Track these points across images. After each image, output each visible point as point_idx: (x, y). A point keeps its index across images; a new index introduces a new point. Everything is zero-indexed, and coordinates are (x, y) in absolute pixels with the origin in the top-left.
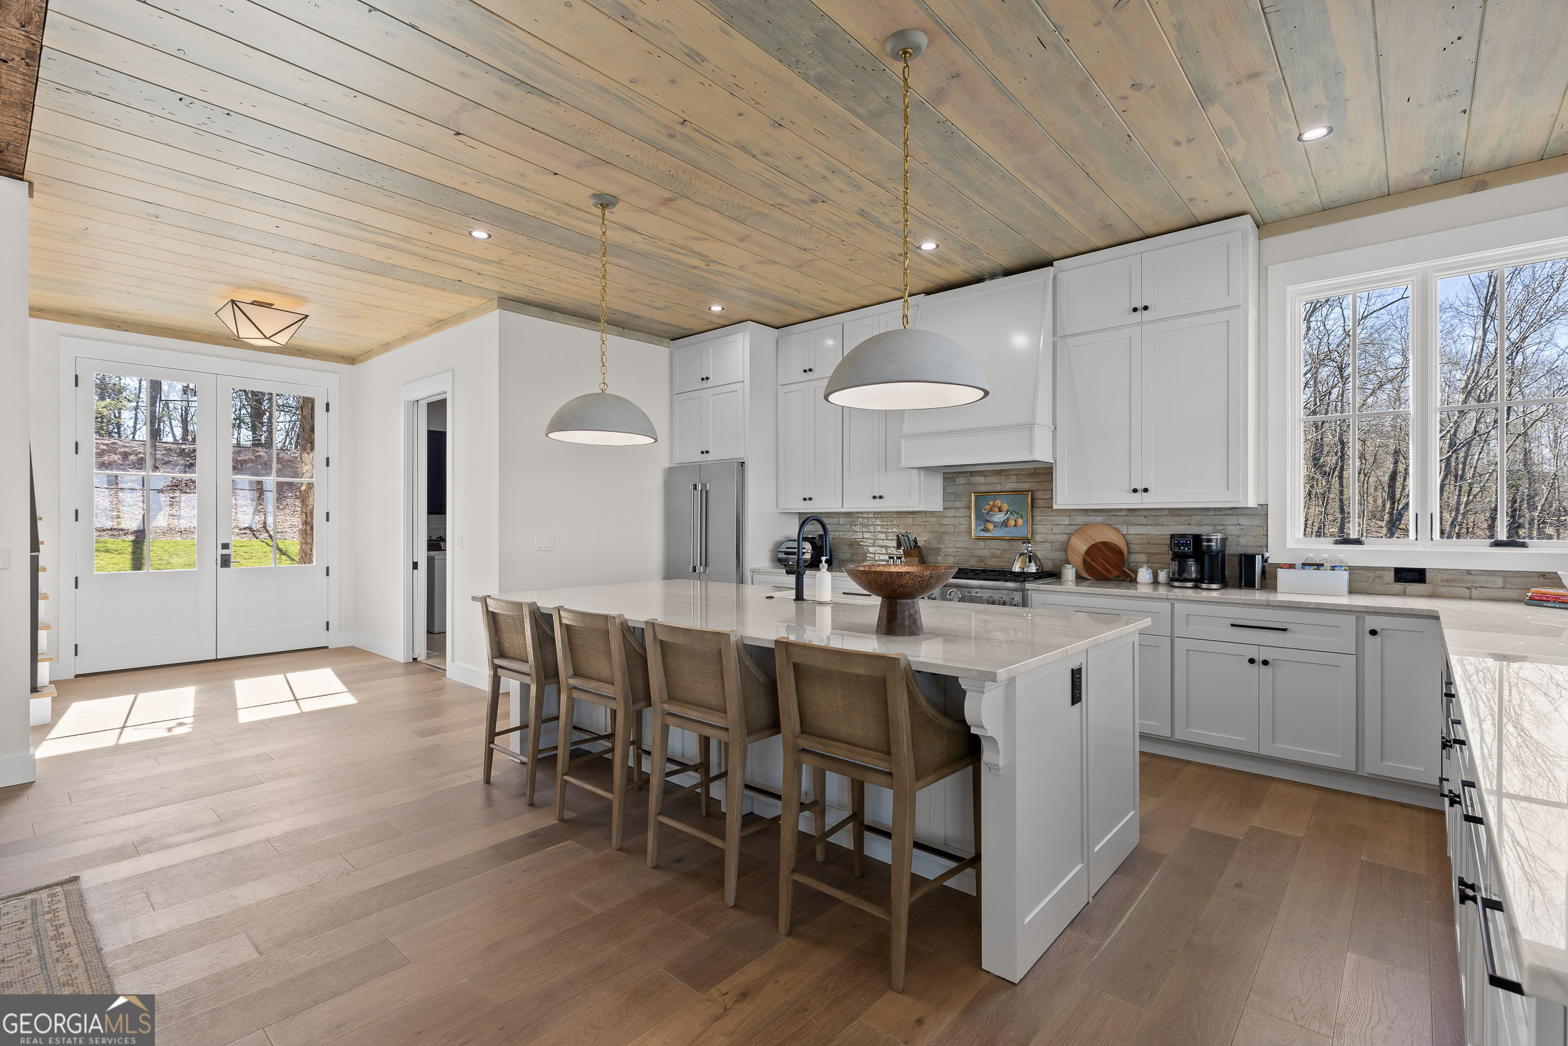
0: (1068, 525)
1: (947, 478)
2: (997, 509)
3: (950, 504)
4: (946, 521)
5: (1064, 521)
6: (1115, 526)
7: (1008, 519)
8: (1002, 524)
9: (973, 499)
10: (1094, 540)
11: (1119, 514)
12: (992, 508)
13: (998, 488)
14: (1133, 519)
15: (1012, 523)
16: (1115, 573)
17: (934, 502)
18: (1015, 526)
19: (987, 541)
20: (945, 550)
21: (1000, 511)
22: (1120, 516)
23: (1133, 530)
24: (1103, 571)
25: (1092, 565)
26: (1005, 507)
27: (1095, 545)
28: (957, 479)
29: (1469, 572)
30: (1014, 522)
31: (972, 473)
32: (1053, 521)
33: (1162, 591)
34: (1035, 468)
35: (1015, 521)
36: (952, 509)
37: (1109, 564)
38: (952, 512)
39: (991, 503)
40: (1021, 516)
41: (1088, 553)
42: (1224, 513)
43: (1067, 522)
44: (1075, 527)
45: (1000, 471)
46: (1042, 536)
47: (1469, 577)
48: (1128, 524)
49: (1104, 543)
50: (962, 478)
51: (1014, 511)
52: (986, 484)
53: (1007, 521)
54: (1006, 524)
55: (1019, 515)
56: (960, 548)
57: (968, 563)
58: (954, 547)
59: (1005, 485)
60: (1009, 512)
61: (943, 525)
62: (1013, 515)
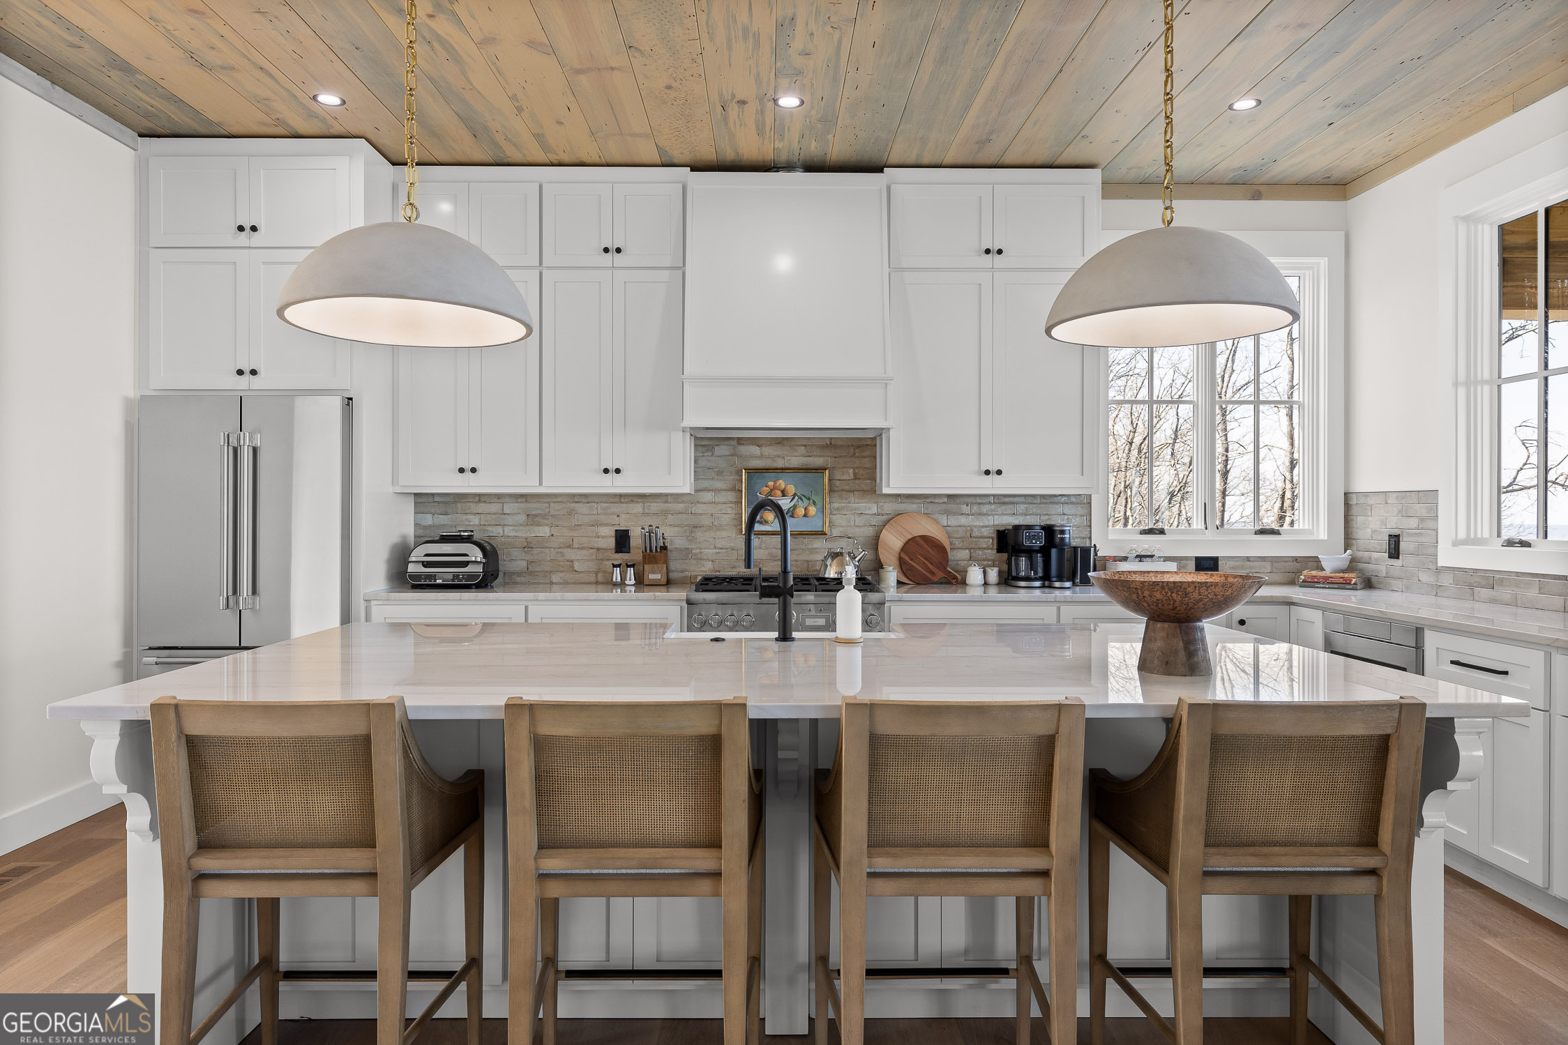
0: (875, 514)
1: (700, 445)
2: (779, 493)
3: (705, 484)
4: (700, 509)
5: (870, 508)
6: (932, 516)
7: (795, 507)
8: (787, 513)
9: (744, 477)
10: (911, 534)
11: (937, 501)
12: (771, 490)
13: (780, 463)
14: (953, 507)
15: (801, 511)
16: (940, 575)
17: (681, 480)
18: (805, 515)
19: (764, 537)
20: (698, 551)
21: (784, 495)
22: (938, 503)
23: (953, 521)
24: (924, 572)
25: (912, 566)
26: (791, 489)
27: (913, 539)
28: (716, 448)
29: (1248, 559)
30: (803, 510)
31: (740, 441)
32: (855, 509)
33: (993, 593)
34: (831, 439)
35: (806, 509)
36: (709, 490)
37: (931, 564)
38: (708, 496)
39: (771, 484)
40: (814, 503)
41: (904, 549)
42: (1049, 501)
43: (874, 510)
44: (885, 518)
45: (783, 440)
46: (841, 529)
47: (1248, 563)
48: (948, 513)
49: (924, 538)
50: (725, 447)
51: (804, 496)
52: (761, 457)
53: (794, 510)
54: (793, 514)
55: (811, 501)
56: (722, 549)
57: (734, 570)
58: (713, 547)
59: (790, 460)
60: (796, 497)
61: (695, 514)
62: (802, 500)
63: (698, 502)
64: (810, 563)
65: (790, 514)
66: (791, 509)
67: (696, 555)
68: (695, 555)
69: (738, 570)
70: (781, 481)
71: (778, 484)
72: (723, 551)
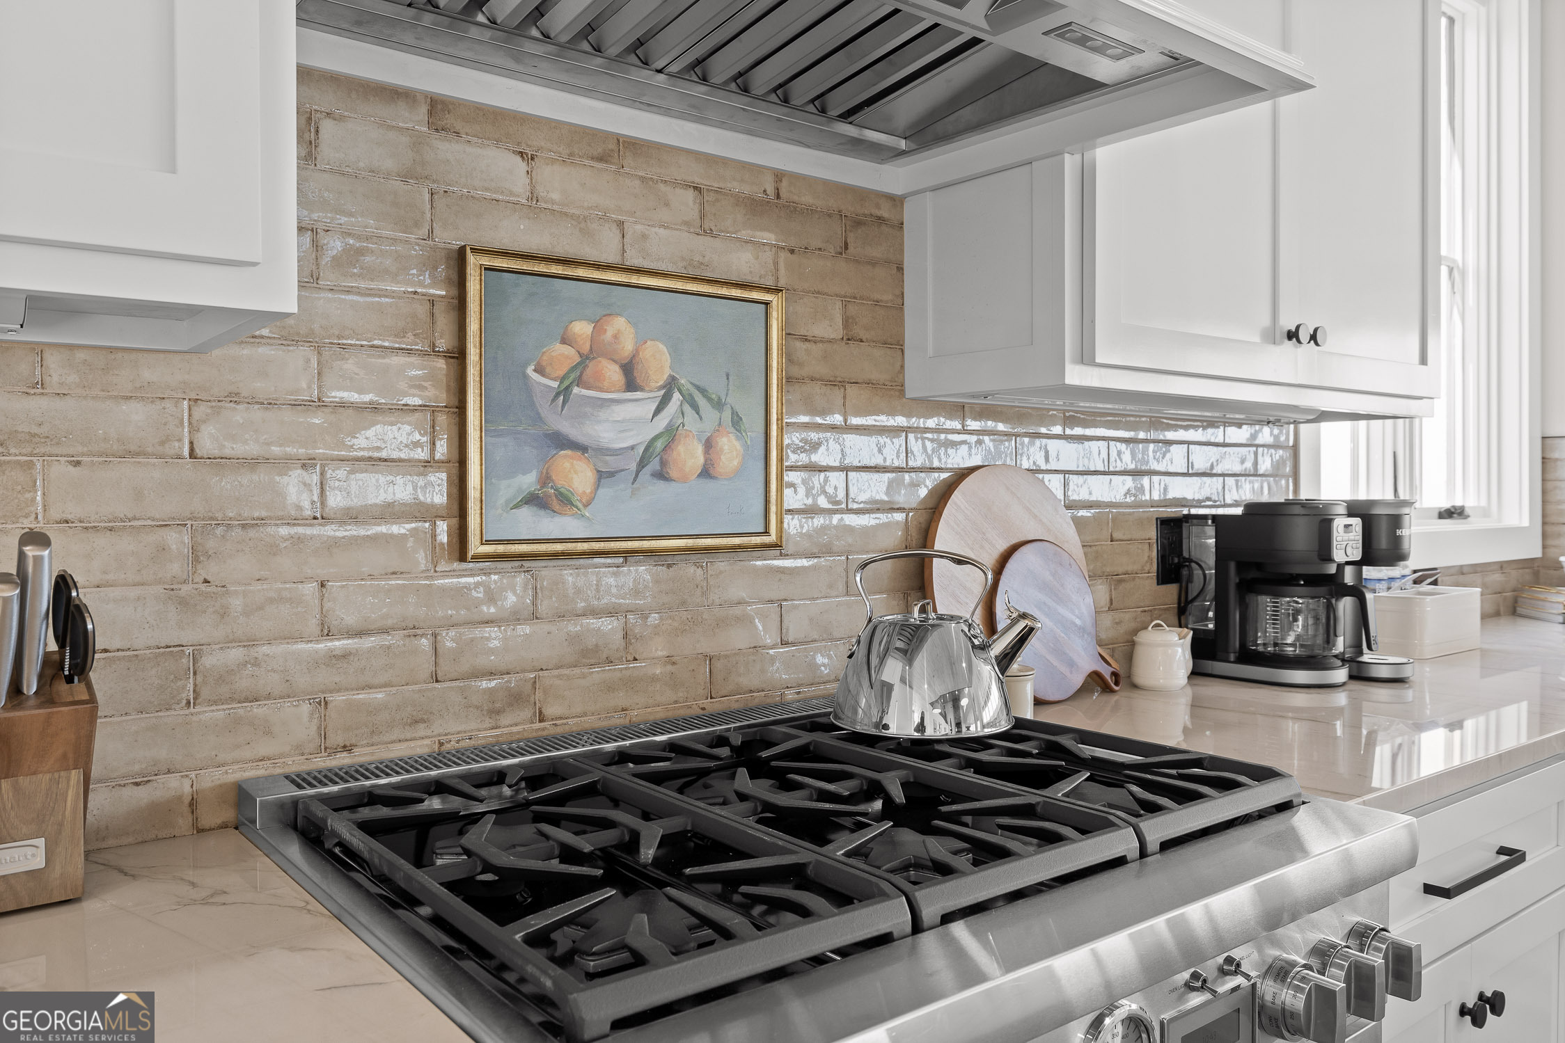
2: (613, 373)
7: (671, 434)
8: (642, 464)
12: (585, 358)
13: (608, 247)
15: (690, 455)
18: (706, 472)
21: (631, 384)
30: (699, 450)
35: (709, 445)
40: (735, 421)
51: (703, 391)
52: (534, 204)
53: (666, 448)
54: (663, 463)
55: (727, 415)
56: (360, 633)
57: (421, 730)
58: (313, 626)
59: (644, 237)
60: (677, 396)
61: (220, 462)
62: (696, 408)
63: (234, 398)
64: (718, 665)
65: (654, 465)
66: (659, 445)
67: (224, 676)
68: (221, 680)
69: (438, 727)
70: (620, 323)
71: (610, 332)
72: (369, 642)
